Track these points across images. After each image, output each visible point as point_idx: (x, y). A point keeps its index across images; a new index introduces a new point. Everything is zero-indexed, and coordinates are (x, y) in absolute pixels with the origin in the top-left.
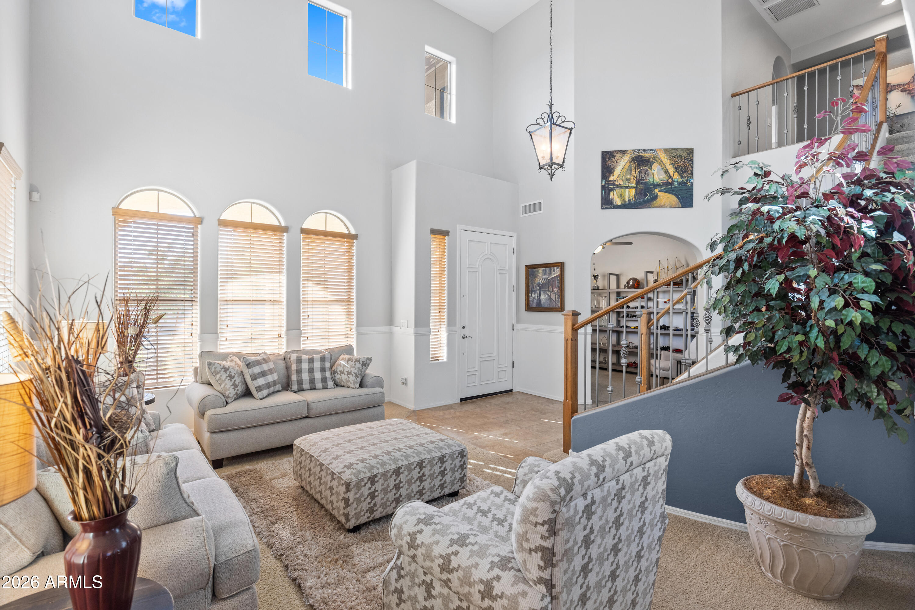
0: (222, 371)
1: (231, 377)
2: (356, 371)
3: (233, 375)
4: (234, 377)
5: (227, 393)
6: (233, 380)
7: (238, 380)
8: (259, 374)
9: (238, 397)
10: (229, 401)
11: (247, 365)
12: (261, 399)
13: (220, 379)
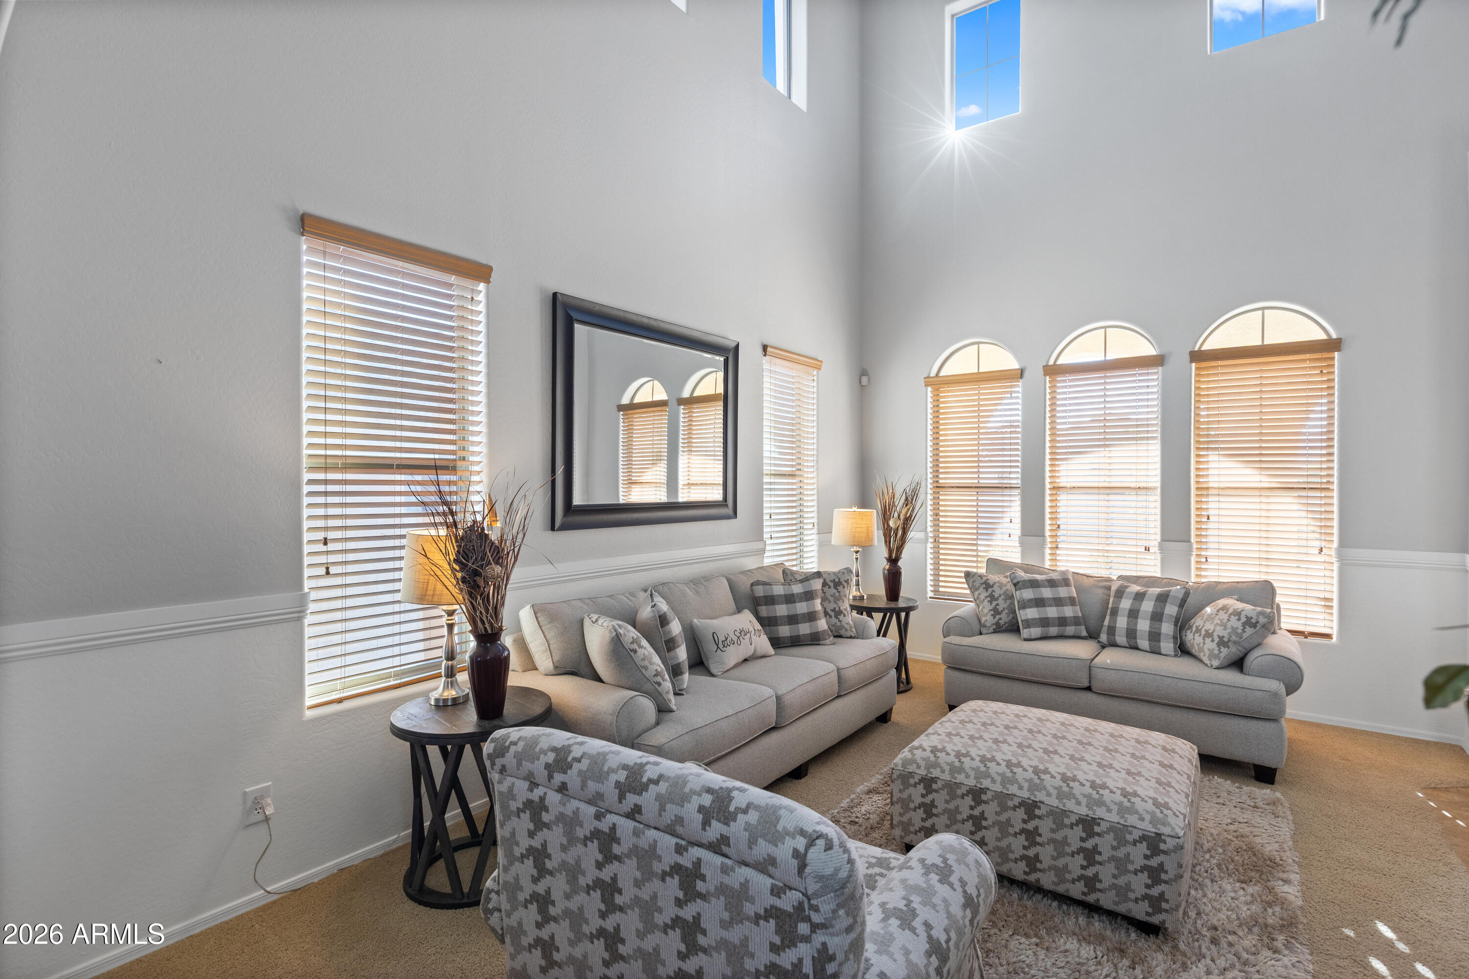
0: (981, 588)
1: (992, 598)
2: (1225, 634)
3: (996, 595)
4: (997, 599)
5: (983, 619)
6: (994, 603)
7: (1002, 604)
8: (1030, 600)
9: (998, 629)
10: (984, 630)
11: (1015, 585)
12: (1026, 640)
13: (978, 598)
